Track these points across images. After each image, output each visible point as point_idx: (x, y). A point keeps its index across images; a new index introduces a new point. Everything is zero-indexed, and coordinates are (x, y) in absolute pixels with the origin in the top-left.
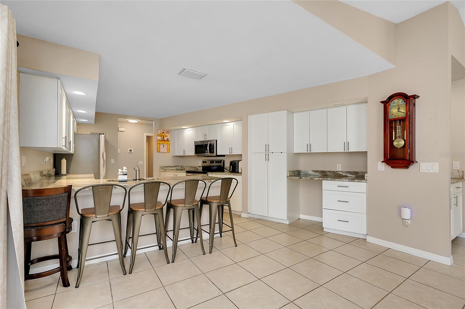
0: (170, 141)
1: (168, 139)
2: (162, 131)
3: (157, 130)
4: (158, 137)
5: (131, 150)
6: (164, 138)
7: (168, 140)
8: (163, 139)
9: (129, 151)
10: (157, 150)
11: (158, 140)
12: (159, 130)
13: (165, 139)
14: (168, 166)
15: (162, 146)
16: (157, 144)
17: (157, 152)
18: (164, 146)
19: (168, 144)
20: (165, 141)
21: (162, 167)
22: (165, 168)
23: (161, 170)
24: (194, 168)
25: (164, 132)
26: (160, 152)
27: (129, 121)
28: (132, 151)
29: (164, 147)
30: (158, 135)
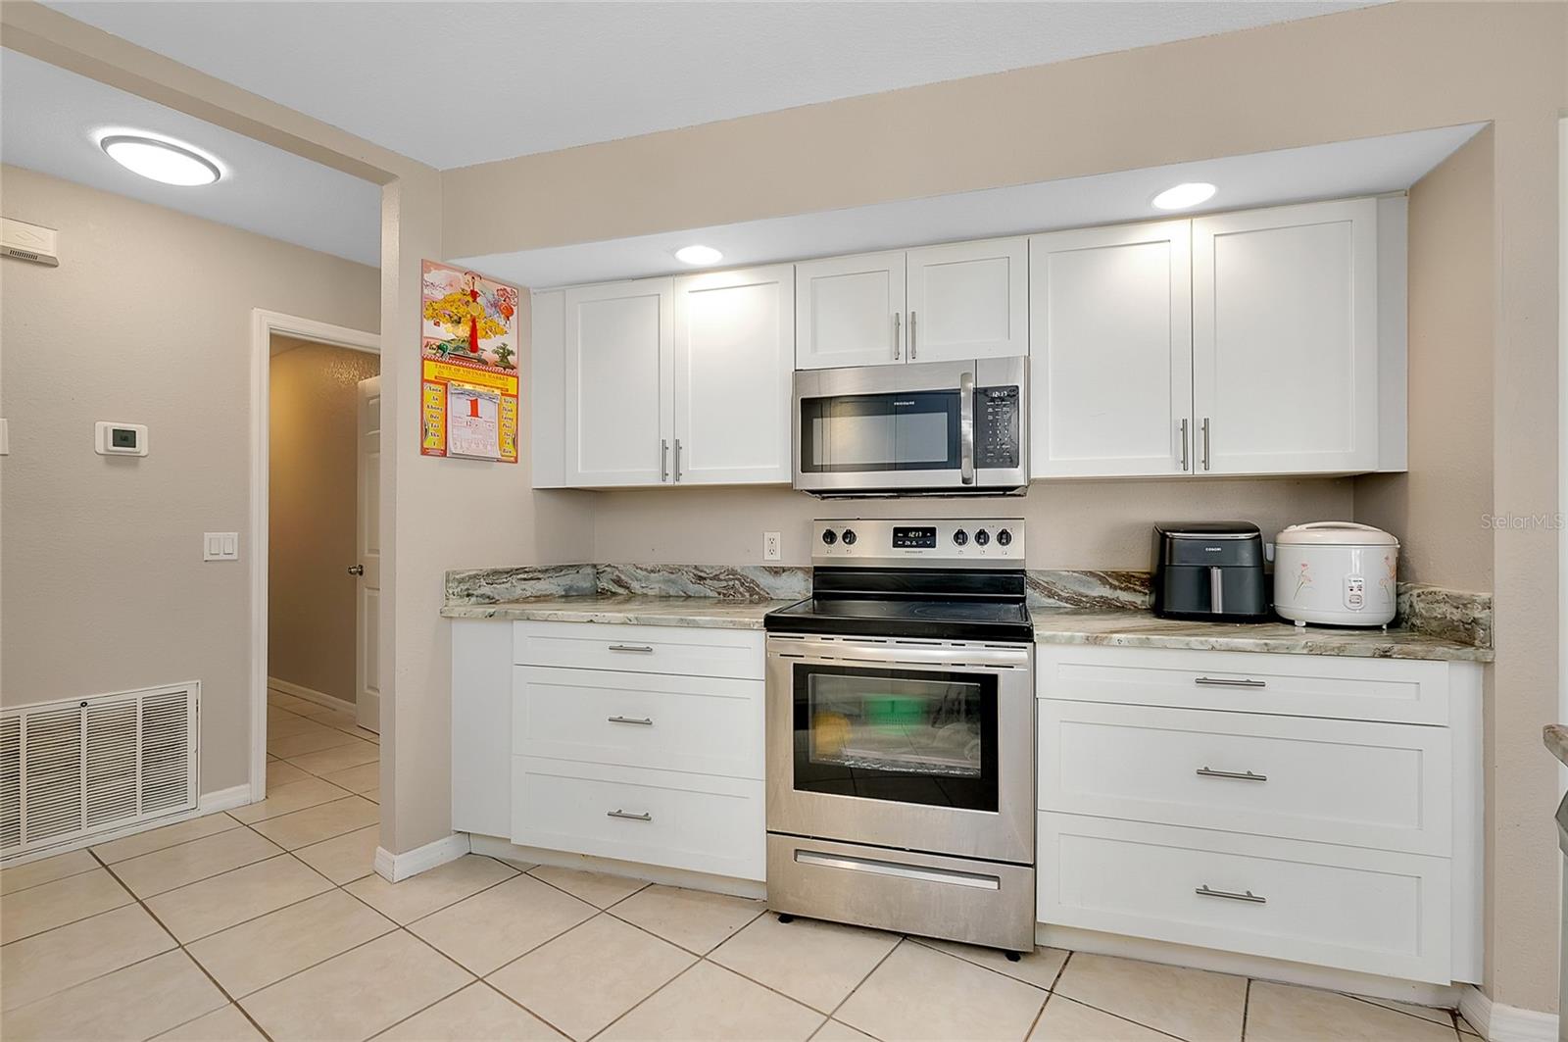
0: (521, 371)
1: (505, 353)
2: (464, 283)
3: (426, 266)
4: (429, 324)
5: (124, 438)
6: (481, 343)
7: (504, 362)
8: (474, 347)
9: (103, 442)
10: (425, 432)
11: (429, 352)
12: (438, 267)
13: (488, 346)
14: (510, 572)
15: (459, 407)
16: (423, 381)
17: (424, 452)
18: (474, 405)
19: (505, 393)
20: (485, 363)
21: (461, 581)
22: (487, 590)
23: (454, 601)
24: (716, 578)
25: (474, 294)
26: (444, 454)
27: (116, 151)
28: (142, 445)
29: (475, 413)
30: (433, 311)
